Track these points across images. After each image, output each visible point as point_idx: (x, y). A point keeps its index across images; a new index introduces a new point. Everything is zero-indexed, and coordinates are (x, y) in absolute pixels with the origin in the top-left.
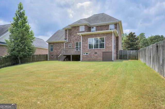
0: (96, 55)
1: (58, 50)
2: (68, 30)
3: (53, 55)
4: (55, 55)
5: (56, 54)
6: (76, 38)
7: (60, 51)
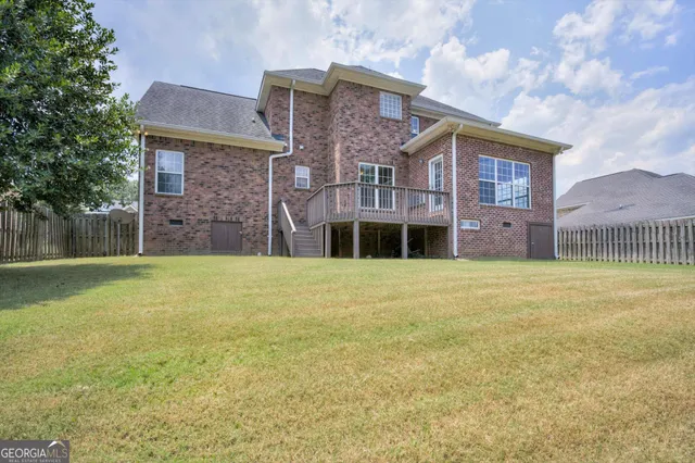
0: (508, 233)
1: (226, 194)
2: (295, 91)
3: (181, 222)
4: (200, 222)
5: (209, 217)
6: (366, 144)
7: (237, 198)
